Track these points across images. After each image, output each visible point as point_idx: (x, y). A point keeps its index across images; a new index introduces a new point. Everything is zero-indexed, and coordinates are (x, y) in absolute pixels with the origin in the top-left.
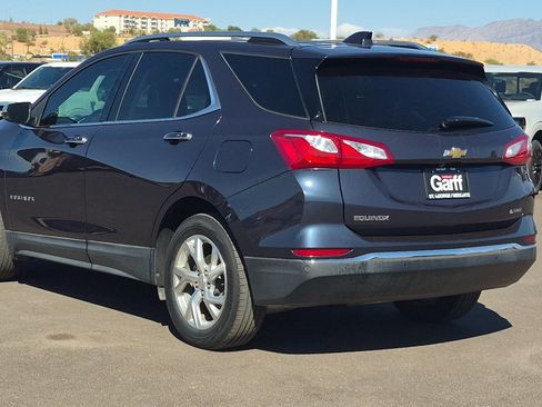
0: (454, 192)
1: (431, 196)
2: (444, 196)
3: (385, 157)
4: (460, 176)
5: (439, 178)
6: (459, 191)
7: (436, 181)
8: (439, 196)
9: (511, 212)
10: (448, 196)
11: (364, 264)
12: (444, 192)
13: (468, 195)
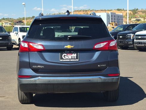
0: (72, 59)
1: (61, 60)
2: (67, 60)
3: (43, 49)
4: (76, 54)
5: (66, 55)
6: (74, 59)
7: (65, 55)
8: (65, 60)
9: (99, 66)
10: (69, 60)
11: (35, 81)
12: (67, 59)
13: (78, 60)
